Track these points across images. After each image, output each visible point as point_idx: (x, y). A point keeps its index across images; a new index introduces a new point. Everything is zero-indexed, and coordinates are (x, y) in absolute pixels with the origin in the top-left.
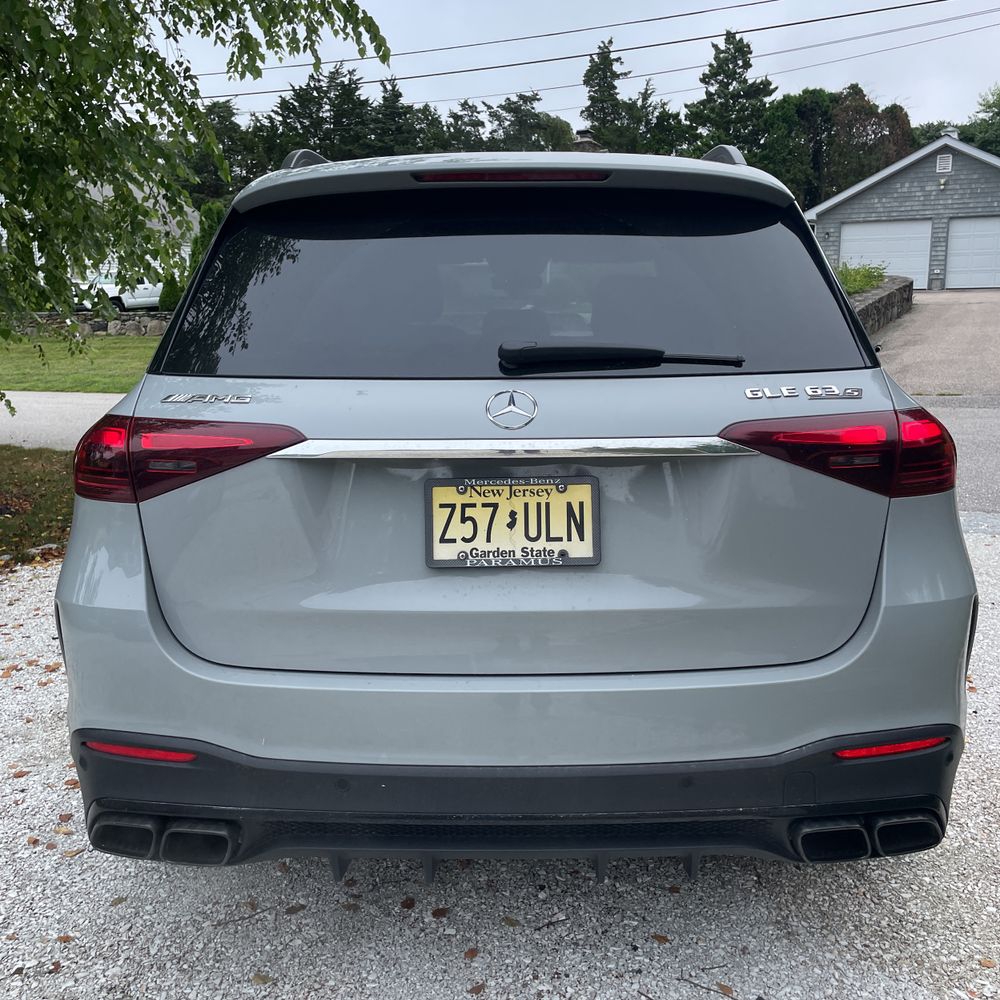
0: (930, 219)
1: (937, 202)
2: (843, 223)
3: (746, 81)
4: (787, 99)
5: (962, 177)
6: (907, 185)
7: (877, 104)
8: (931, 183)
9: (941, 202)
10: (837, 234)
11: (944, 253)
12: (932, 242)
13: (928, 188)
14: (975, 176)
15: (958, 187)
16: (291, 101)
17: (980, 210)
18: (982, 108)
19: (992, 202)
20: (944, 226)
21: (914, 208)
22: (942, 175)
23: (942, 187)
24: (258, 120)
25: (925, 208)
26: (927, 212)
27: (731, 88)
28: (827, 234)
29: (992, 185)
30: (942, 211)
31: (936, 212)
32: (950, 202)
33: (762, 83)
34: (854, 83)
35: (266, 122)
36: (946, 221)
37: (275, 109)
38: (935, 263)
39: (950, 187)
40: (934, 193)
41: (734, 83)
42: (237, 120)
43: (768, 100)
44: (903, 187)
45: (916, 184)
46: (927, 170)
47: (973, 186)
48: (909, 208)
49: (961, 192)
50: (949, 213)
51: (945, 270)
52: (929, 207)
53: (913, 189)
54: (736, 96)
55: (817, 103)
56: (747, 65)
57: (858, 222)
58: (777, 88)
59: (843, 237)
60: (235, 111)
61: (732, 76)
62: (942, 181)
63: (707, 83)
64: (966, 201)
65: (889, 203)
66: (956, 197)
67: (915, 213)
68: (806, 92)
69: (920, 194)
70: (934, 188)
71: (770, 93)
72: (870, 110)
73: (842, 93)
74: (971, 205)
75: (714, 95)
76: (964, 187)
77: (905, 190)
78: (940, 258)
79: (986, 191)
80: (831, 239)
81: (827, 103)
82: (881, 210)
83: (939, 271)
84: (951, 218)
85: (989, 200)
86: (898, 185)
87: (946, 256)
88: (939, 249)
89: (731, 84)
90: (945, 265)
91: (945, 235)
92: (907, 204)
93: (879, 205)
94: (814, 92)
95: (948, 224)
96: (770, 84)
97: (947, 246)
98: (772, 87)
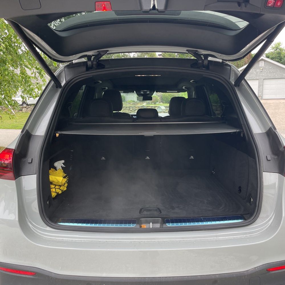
0: (258, 79)
1: (260, 75)
5: (267, 68)
8: (258, 69)
9: (261, 75)
11: (262, 89)
12: (259, 86)
13: (257, 71)
14: (270, 67)
15: (265, 70)
17: (272, 77)
18: (271, 48)
19: (275, 75)
20: (262, 81)
21: (254, 76)
22: (261, 67)
23: (261, 70)
25: (256, 76)
26: (257, 78)
29: (275, 70)
30: (261, 77)
31: (260, 77)
32: (263, 75)
36: (262, 80)
38: (260, 92)
39: (263, 70)
40: (259, 72)
45: (254, 70)
46: (257, 66)
47: (270, 70)
48: (252, 76)
49: (267, 72)
50: (264, 78)
51: (262, 94)
52: (257, 76)
62: (261, 69)
64: (268, 74)
66: (265, 73)
67: (253, 78)
69: (255, 72)
70: (259, 71)
74: (269, 76)
76: (268, 70)
77: (251, 71)
78: (261, 90)
79: (274, 71)
83: (261, 94)
84: (264, 79)
85: (275, 74)
87: (263, 90)
88: (261, 88)
90: (262, 92)
91: (262, 84)
92: (252, 75)
95: (263, 81)
97: (263, 87)
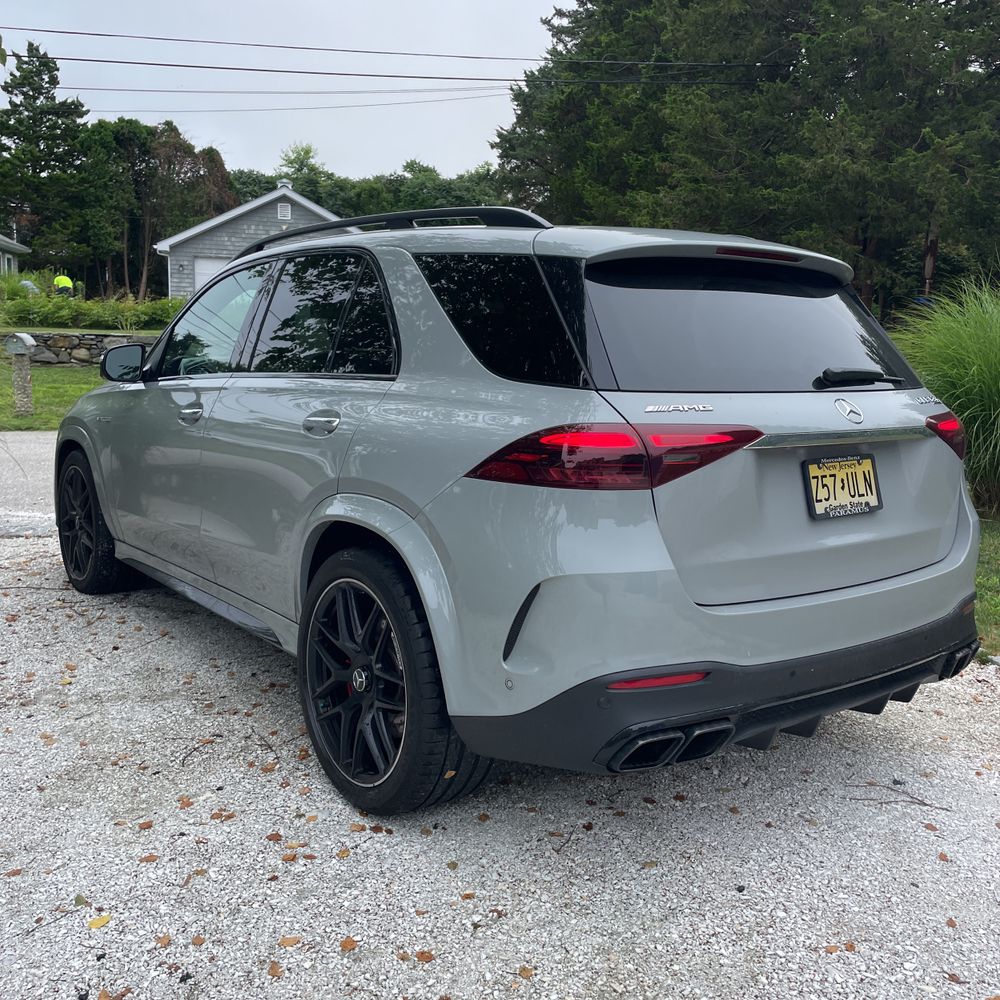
2: (196, 257)
3: (53, 98)
4: (101, 124)
6: (253, 227)
7: (193, 143)
8: (274, 228)
10: (191, 267)
18: (284, 162)
22: (283, 222)
27: (38, 102)
28: (181, 266)
33: (73, 103)
34: (168, 119)
41: (42, 98)
43: (80, 121)
44: (250, 229)
45: (261, 227)
46: (270, 216)
53: (259, 232)
54: (44, 111)
55: (135, 134)
56: (54, 81)
57: (210, 257)
58: (88, 111)
59: (197, 270)
61: (38, 90)
62: (284, 227)
63: (9, 92)
65: (238, 242)
68: (121, 120)
70: (276, 232)
71: (81, 115)
72: (188, 149)
73: (156, 128)
75: (19, 106)
77: (252, 232)
80: (185, 271)
81: (145, 135)
82: (231, 248)
86: (245, 227)
89: (38, 98)
93: (229, 243)
94: (130, 122)
96: (83, 106)
98: (84, 109)
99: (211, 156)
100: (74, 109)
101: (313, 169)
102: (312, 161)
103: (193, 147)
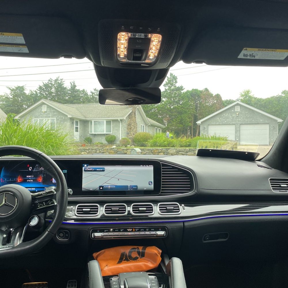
0: (234, 124)
1: (236, 120)
2: (209, 125)
3: (176, 86)
4: (188, 91)
5: (243, 112)
6: (227, 114)
7: (212, 93)
8: (234, 114)
9: (237, 120)
11: (239, 134)
12: (235, 131)
13: (233, 115)
14: (247, 112)
15: (242, 115)
16: (43, 87)
17: (249, 122)
18: (241, 96)
19: (252, 120)
20: (238, 126)
21: (229, 121)
22: (237, 112)
23: (237, 115)
24: (32, 92)
25: (233, 121)
26: (233, 122)
27: (172, 88)
28: (204, 128)
29: (251, 115)
30: (238, 122)
31: (236, 122)
32: (240, 119)
33: (181, 87)
34: (206, 88)
35: (35, 93)
36: (239, 125)
37: (37, 89)
38: (237, 137)
39: (240, 115)
40: (235, 117)
41: (173, 86)
42: (25, 91)
43: (182, 91)
44: (226, 115)
45: (230, 114)
47: (246, 115)
48: (228, 121)
49: (243, 117)
50: (240, 123)
51: (240, 139)
52: (234, 121)
53: (229, 116)
54: (173, 90)
55: (196, 93)
56: (176, 82)
57: (213, 125)
58: (184, 88)
59: (209, 129)
60: (25, 89)
61: (172, 85)
62: (237, 113)
63: (165, 86)
64: (245, 119)
65: (222, 119)
66: (242, 118)
67: (230, 122)
68: (193, 90)
69: (230, 117)
70: (235, 115)
71: (183, 90)
72: (211, 95)
73: (203, 90)
74: (246, 121)
75: (167, 90)
76: (244, 115)
77: (227, 116)
78: (238, 136)
79: (250, 116)
80: (206, 129)
81: (199, 93)
82: (220, 121)
83: (238, 140)
84: (241, 124)
85: (251, 119)
86: (225, 114)
87: (240, 135)
88: (237, 133)
89: (172, 87)
90: (240, 138)
91: (239, 129)
92: (227, 120)
93: (219, 120)
94: (195, 90)
95: (240, 126)
96: (183, 87)
97: (240, 132)
98: (183, 88)
99: (218, 97)
100: (181, 88)
101: (250, 97)
102: (250, 95)
103: (213, 95)
